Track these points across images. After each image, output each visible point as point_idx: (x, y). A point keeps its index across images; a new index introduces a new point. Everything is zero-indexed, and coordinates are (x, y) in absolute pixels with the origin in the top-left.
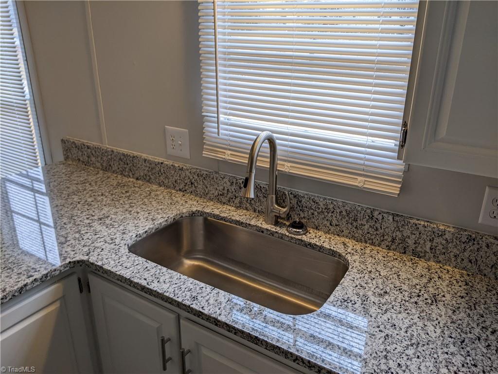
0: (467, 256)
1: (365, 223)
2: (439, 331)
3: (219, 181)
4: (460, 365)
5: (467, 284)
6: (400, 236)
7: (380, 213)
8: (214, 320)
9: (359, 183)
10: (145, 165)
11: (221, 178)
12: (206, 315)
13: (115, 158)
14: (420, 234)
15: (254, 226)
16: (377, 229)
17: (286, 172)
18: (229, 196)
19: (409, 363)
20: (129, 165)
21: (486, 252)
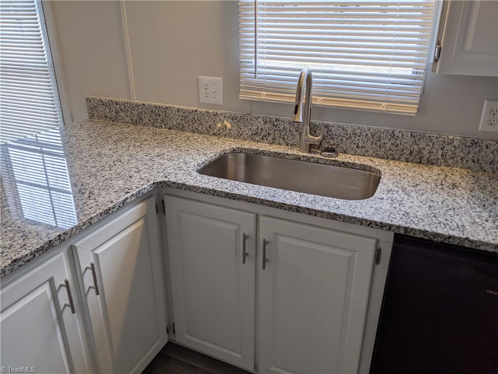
0: (471, 157)
1: (388, 142)
2: (465, 202)
3: (253, 122)
4: (488, 217)
5: (473, 177)
6: (417, 149)
7: (400, 132)
8: (296, 208)
9: (383, 107)
10: (178, 114)
11: (255, 118)
12: (288, 205)
13: (146, 111)
14: (433, 144)
15: (291, 155)
16: (397, 146)
17: (319, 105)
18: (262, 134)
19: (452, 218)
20: (161, 117)
21: (486, 152)
